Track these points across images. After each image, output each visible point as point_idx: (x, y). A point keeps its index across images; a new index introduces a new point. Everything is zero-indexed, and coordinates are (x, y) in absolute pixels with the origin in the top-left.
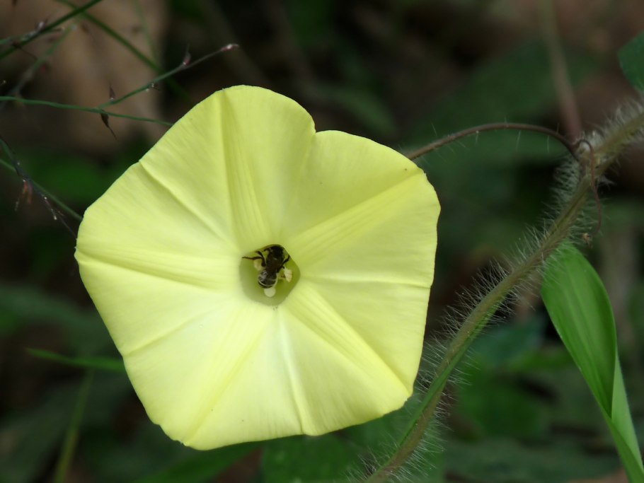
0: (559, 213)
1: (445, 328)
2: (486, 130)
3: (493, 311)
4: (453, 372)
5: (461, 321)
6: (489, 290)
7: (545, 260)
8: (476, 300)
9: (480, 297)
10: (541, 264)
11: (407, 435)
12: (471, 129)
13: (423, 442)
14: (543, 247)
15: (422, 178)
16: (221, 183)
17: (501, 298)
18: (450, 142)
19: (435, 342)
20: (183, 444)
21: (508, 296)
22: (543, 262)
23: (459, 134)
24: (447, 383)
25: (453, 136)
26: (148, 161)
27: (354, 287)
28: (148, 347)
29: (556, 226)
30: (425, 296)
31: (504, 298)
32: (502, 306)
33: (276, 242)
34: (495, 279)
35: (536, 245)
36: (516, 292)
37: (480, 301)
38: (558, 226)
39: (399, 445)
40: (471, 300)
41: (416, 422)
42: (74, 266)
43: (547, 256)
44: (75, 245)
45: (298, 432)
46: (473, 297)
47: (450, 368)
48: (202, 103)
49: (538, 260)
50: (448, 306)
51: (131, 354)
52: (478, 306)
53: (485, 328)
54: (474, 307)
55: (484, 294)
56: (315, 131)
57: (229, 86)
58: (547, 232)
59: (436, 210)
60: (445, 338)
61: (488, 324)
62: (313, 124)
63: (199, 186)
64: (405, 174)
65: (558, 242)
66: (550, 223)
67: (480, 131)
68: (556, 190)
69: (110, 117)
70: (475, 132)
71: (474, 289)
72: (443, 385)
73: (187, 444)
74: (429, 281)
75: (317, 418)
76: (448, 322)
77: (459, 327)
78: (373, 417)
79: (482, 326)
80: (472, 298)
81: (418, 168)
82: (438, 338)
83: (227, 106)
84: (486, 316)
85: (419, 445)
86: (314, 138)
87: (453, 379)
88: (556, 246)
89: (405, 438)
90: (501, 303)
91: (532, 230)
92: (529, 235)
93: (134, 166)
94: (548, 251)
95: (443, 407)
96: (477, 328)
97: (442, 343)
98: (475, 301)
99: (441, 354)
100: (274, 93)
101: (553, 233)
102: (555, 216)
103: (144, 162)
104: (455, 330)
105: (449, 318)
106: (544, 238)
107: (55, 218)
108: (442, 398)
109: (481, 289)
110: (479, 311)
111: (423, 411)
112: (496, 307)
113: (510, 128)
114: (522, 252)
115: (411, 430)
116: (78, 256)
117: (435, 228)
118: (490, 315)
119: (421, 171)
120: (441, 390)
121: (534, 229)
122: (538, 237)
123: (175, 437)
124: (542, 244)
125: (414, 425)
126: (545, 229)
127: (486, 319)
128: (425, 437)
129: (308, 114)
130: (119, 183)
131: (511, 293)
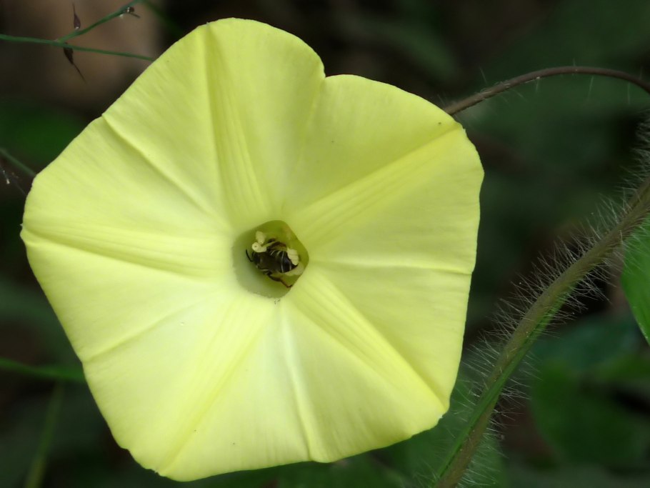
0: (642, 180)
1: (498, 326)
2: (550, 75)
3: (559, 306)
4: (508, 383)
5: (518, 318)
6: (553, 279)
7: (624, 239)
8: (537, 291)
9: (543, 288)
10: (619, 245)
11: (449, 464)
12: (530, 75)
13: (470, 473)
14: (623, 223)
15: (460, 135)
16: (206, 141)
17: (568, 288)
18: (503, 91)
19: (484, 345)
20: (157, 474)
21: (578, 286)
22: (622, 242)
23: (515, 80)
24: (500, 396)
25: (507, 84)
26: (114, 115)
27: (376, 273)
28: (113, 351)
29: (639, 197)
30: (466, 284)
31: (572, 288)
32: (570, 299)
33: (278, 217)
34: (561, 264)
35: (614, 221)
36: (587, 281)
37: (541, 292)
38: (641, 198)
39: (439, 477)
40: (529, 291)
41: (460, 447)
42: (22, 247)
43: (627, 234)
44: (21, 222)
45: (304, 458)
46: (534, 287)
47: (504, 378)
48: (180, 40)
49: (617, 241)
50: (501, 299)
51: (93, 360)
52: (540, 299)
53: (548, 327)
54: (535, 300)
55: (547, 284)
56: (324, 75)
57: (215, 19)
58: (627, 205)
59: (478, 175)
60: (497, 340)
61: (552, 322)
62: (322, 67)
63: (178, 145)
64: (439, 131)
65: (643, 217)
66: (631, 193)
67: (542, 77)
68: (639, 151)
69: (75, 51)
70: (535, 78)
71: (534, 277)
72: (496, 400)
73: (162, 473)
74: (470, 266)
75: (328, 440)
76: (501, 320)
77: (515, 326)
78: (398, 440)
79: (545, 324)
80: (531, 289)
81: (455, 122)
82: (488, 340)
83: (212, 44)
84: (550, 312)
85: (464, 476)
86: (323, 84)
87: (507, 392)
88: (639, 222)
89: (447, 467)
90: (568, 295)
91: (608, 202)
92: (603, 208)
93: (96, 121)
94: (628, 229)
95: (496, 427)
96: (538, 326)
97: (494, 347)
98: (535, 293)
99: (491, 359)
100: (272, 28)
101: (635, 205)
102: (638, 185)
103: (108, 116)
104: (511, 331)
105: (503, 315)
106: (623, 212)
107: (8, 182)
108: (494, 416)
109: (543, 277)
110: (541, 306)
111: (469, 434)
112: (563, 300)
113: (580, 73)
114: (596, 230)
115: (454, 457)
116: (25, 235)
117: (477, 199)
118: (554, 310)
119: (460, 126)
120: (493, 405)
121: (611, 200)
122: (616, 211)
123: (147, 465)
124: (620, 221)
125: (458, 451)
126: (624, 201)
127: (550, 315)
128: (472, 466)
129: (315, 54)
130: (78, 143)
131: (581, 282)
